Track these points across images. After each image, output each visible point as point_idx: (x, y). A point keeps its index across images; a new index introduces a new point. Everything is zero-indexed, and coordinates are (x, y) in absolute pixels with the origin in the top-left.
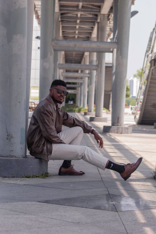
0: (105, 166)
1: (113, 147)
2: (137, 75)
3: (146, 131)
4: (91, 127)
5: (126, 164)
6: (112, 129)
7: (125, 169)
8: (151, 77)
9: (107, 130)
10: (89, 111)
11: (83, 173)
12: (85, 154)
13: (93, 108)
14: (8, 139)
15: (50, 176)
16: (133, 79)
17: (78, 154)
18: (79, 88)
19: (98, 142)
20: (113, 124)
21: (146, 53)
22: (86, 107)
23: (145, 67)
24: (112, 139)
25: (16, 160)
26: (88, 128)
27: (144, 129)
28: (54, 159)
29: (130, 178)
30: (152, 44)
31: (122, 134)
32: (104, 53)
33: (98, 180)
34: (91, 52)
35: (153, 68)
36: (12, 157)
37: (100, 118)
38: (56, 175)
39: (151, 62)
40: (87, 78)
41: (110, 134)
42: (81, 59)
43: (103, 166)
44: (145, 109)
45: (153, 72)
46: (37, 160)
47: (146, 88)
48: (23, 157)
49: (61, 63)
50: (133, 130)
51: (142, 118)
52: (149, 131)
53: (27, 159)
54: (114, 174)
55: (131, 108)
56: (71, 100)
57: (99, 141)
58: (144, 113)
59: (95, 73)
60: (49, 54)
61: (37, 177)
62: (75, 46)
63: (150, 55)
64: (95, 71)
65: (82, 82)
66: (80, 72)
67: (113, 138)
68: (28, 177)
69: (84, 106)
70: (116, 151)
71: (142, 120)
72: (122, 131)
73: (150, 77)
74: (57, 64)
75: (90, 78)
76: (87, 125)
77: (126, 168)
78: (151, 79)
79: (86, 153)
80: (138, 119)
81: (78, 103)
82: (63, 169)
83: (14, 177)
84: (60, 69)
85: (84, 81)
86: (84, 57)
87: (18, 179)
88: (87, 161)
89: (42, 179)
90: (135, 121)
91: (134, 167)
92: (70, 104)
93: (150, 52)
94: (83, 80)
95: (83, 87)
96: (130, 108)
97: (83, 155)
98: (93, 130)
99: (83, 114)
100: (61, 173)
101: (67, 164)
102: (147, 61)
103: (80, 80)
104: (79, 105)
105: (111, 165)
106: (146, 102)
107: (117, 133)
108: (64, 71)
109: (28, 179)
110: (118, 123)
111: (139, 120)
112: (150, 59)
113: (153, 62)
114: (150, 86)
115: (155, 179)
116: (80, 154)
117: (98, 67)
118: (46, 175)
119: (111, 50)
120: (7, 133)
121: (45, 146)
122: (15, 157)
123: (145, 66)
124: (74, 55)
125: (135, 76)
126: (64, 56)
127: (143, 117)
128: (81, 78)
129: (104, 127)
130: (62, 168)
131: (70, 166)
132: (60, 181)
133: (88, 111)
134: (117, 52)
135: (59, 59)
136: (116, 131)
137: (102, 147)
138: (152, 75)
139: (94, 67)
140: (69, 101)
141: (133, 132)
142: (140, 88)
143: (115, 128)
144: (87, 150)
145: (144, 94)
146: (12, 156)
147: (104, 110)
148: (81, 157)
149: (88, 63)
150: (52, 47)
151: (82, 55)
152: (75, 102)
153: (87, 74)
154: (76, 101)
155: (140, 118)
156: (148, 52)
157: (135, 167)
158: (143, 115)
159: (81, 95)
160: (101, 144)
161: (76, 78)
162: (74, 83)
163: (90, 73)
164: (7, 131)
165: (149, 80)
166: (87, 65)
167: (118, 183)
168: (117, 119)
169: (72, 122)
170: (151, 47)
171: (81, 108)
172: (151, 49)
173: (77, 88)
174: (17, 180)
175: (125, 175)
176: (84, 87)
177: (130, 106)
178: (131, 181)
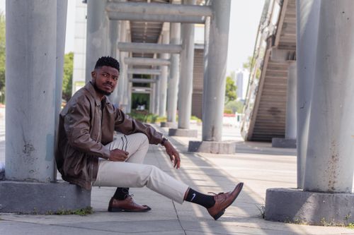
0: (182, 197)
1: (202, 172)
2: (248, 65)
3: (257, 150)
4: (161, 135)
5: (217, 193)
6: (202, 146)
7: (215, 202)
8: (268, 65)
9: (194, 147)
10: (170, 120)
11: (149, 209)
12: (150, 178)
13: (175, 116)
14: (25, 153)
15: (94, 212)
16: (243, 72)
17: (139, 178)
18: (154, 85)
19: (172, 159)
20: (205, 138)
21: (260, 26)
22: (165, 115)
23: (259, 49)
24: (202, 161)
25: (39, 186)
26: (156, 136)
27: (256, 148)
28: (100, 185)
29: (223, 216)
30: (269, 12)
31: (219, 155)
32: (192, 24)
33: (171, 218)
34: (172, 22)
35: (270, 49)
36: (32, 182)
37: (186, 131)
38: (104, 212)
39: (267, 40)
40: (166, 68)
41: (200, 154)
42: (158, 37)
43: (179, 197)
44: (257, 117)
45: (271, 56)
46: (73, 187)
47: (259, 83)
48: (51, 182)
49: (124, 41)
50: (237, 149)
51: (254, 131)
52: (263, 151)
53: (55, 185)
54: (198, 210)
55: (238, 117)
56: (141, 104)
57: (173, 156)
58: (256, 122)
59: (177, 57)
60: (102, 24)
61: (72, 213)
62: (144, 11)
63: (267, 30)
64: (178, 55)
65: (158, 74)
66: (155, 56)
67: (203, 159)
68: (58, 214)
69: (161, 112)
70: (207, 178)
71: (253, 134)
72: (219, 149)
73: (266, 66)
74: (117, 44)
75: (171, 68)
76: (155, 131)
77: (216, 200)
78: (268, 68)
79: (151, 176)
80: (247, 132)
81: (152, 109)
82: (116, 202)
83: (35, 214)
84: (121, 51)
85: (161, 72)
86: (162, 33)
87: (41, 216)
88: (154, 189)
89: (81, 217)
90: (242, 136)
91: (230, 199)
92: (140, 111)
93: (266, 23)
94: (160, 70)
95: (159, 82)
96: (236, 117)
97: (148, 179)
98: (164, 139)
99: (160, 125)
100: (112, 209)
101: (122, 193)
102: (261, 38)
103: (156, 70)
104: (153, 112)
105: (193, 196)
106: (260, 104)
107: (211, 152)
108: (129, 56)
109: (57, 217)
110: (213, 136)
111: (249, 134)
112: (266, 36)
113: (271, 39)
114: (265, 79)
115: (264, 218)
116: (142, 179)
117: (183, 49)
118: (88, 211)
119: (203, 18)
120: (25, 142)
121: (83, 167)
122: (38, 181)
123: (258, 47)
124: (145, 31)
125: (245, 66)
126: (129, 32)
127: (254, 129)
128: (158, 68)
129: (191, 143)
130: (115, 200)
131: (126, 197)
132: (110, 220)
133: (168, 121)
134: (211, 23)
135: (119, 34)
136: (209, 149)
137: (178, 167)
138: (270, 60)
139: (177, 49)
140: (139, 106)
141: (237, 152)
142: (251, 83)
143: (207, 144)
144: (155, 172)
145: (257, 92)
146: (32, 180)
147: (192, 119)
148: (145, 182)
149: (168, 43)
150: (106, 12)
151: (159, 31)
152: (147, 108)
153: (165, 60)
154: (149, 104)
155: (249, 130)
156: (263, 24)
157: (232, 198)
158: (255, 125)
159: (156, 95)
160: (177, 162)
161: (150, 67)
162: (146, 77)
163: (171, 60)
164: (24, 138)
165: (265, 69)
166: (166, 45)
167: (203, 224)
168: (211, 130)
169: (131, 126)
170: (268, 16)
171: (157, 117)
172: (267, 20)
173: (151, 85)
174: (40, 218)
175: (216, 212)
176: (161, 82)
177: (237, 114)
178: (224, 221)
